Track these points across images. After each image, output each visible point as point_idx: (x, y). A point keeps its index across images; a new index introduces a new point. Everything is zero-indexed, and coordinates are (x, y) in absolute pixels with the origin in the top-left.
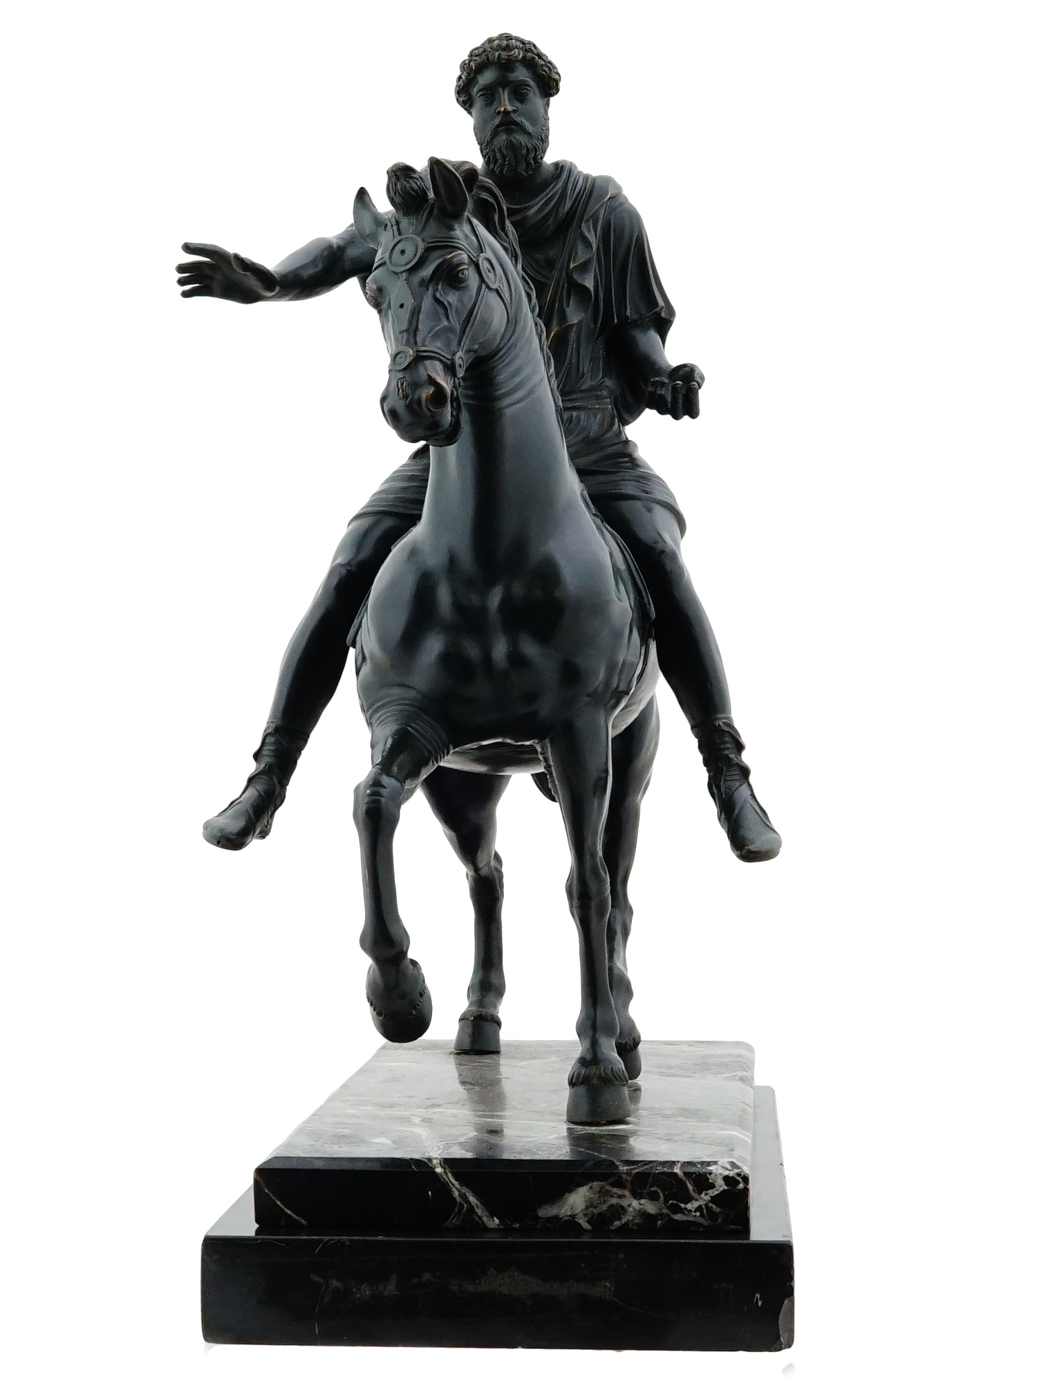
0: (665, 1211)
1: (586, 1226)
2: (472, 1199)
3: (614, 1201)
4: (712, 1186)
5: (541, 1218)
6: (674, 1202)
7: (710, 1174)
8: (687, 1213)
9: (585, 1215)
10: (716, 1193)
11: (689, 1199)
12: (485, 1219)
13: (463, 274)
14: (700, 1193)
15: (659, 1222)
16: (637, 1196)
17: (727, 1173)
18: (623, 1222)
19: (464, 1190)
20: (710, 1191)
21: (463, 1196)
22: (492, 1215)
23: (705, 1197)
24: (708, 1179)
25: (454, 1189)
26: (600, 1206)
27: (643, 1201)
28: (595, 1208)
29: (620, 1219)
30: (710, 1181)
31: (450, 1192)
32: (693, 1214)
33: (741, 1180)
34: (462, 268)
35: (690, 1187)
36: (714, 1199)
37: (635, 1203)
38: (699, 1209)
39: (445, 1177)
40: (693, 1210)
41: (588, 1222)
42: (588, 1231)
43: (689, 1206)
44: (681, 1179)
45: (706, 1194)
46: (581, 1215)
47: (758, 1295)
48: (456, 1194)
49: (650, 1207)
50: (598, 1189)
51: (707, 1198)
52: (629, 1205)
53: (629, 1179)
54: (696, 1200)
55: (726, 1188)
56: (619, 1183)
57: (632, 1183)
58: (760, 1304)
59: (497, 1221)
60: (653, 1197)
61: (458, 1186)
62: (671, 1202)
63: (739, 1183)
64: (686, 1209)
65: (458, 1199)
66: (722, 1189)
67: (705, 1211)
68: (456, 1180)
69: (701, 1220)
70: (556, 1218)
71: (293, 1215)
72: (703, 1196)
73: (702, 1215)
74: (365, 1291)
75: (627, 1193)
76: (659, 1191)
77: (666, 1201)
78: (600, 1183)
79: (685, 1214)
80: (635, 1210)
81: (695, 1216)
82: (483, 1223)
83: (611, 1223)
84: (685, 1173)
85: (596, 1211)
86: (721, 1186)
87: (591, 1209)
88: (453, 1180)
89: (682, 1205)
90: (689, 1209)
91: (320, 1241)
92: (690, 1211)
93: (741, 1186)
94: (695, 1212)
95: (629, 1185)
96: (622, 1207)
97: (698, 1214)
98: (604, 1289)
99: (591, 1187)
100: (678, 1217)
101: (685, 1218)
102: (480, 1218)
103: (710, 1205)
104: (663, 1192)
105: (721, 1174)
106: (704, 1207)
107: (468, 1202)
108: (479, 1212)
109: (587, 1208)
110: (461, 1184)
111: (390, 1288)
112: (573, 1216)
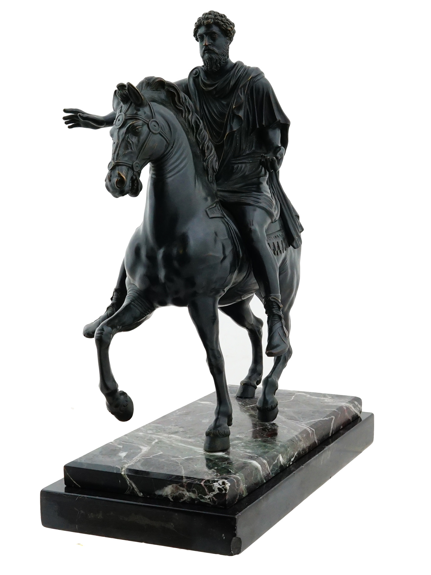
0: (198, 498)
1: (172, 500)
2: (134, 485)
3: (181, 492)
4: (214, 491)
5: (156, 495)
6: (201, 495)
7: (213, 486)
8: (205, 499)
9: (171, 496)
10: (216, 493)
11: (206, 495)
12: (138, 493)
13: (138, 130)
14: (210, 493)
15: (196, 502)
16: (189, 491)
17: (219, 486)
18: (184, 500)
19: (131, 482)
20: (213, 492)
21: (130, 483)
22: (140, 491)
23: (211, 495)
24: (212, 488)
25: (127, 481)
26: (176, 493)
27: (190, 493)
28: (174, 493)
29: (183, 499)
30: (213, 489)
31: (126, 482)
32: (208, 500)
33: (224, 490)
34: (137, 127)
35: (206, 490)
36: (214, 496)
37: (188, 493)
38: (209, 498)
39: (125, 476)
40: (207, 498)
41: (172, 498)
42: (171, 501)
43: (206, 497)
44: (203, 487)
45: (212, 493)
46: (170, 496)
47: (223, 535)
48: (128, 483)
49: (193, 496)
50: (175, 487)
51: (212, 495)
52: (186, 494)
53: (186, 484)
54: (209, 495)
55: (219, 492)
56: (182, 486)
57: (187, 486)
58: (224, 538)
59: (142, 494)
60: (194, 492)
61: (129, 480)
62: (200, 495)
63: (223, 491)
64: (205, 498)
65: (129, 485)
66: (217, 492)
67: (211, 500)
68: (128, 478)
69: (210, 503)
70: (161, 496)
71: (76, 484)
72: (211, 494)
73: (210, 501)
74: (91, 516)
75: (185, 489)
76: (196, 490)
77: (198, 494)
78: (176, 485)
79: (204, 500)
80: (187, 496)
81: (208, 501)
82: (137, 494)
83: (180, 500)
84: (204, 485)
85: (175, 495)
86: (217, 491)
87: (173, 494)
88: (127, 478)
89: (204, 496)
90: (206, 498)
91: (78, 496)
92: (206, 499)
93: (224, 492)
94: (208, 499)
95: (185, 487)
96: (183, 495)
97: (209, 500)
98: (171, 526)
99: (173, 486)
100: (202, 500)
101: (205, 501)
102: (136, 492)
103: (213, 497)
104: (197, 491)
105: (217, 487)
106: (211, 498)
107: (132, 486)
108: (136, 490)
109: (171, 493)
110: (130, 479)
111: (100, 516)
112: (167, 496)
